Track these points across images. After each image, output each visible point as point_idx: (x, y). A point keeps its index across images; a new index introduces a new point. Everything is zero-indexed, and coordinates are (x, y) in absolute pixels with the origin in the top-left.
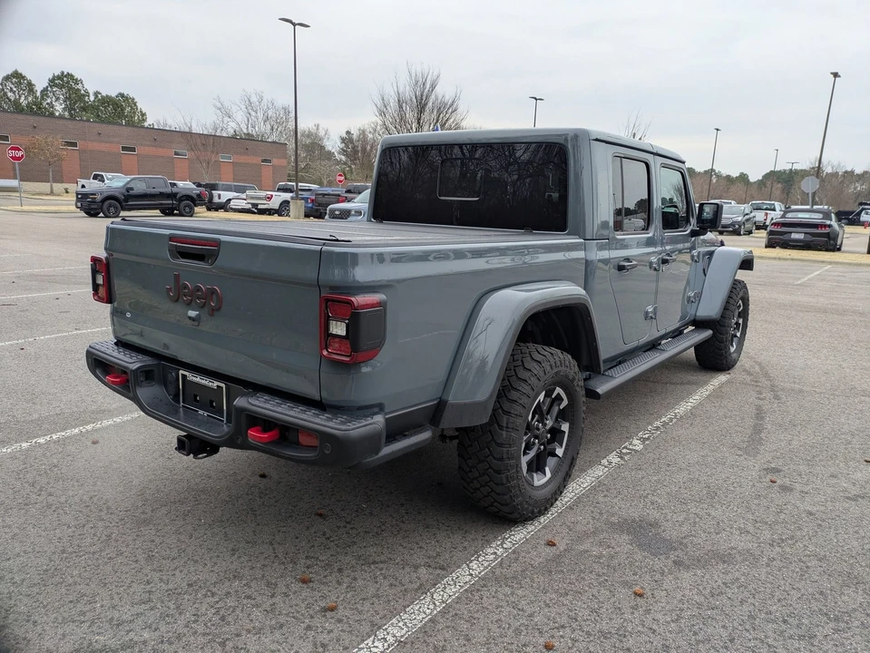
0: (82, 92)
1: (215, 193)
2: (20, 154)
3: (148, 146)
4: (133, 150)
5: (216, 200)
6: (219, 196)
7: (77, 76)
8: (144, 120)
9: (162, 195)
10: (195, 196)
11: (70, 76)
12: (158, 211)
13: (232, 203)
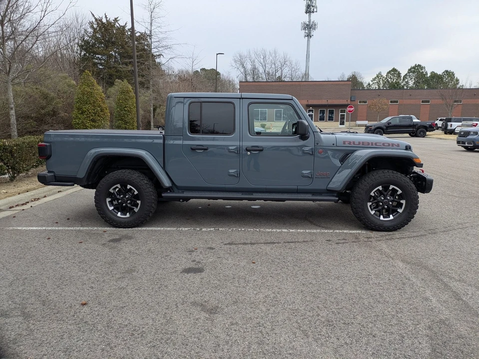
0: (424, 73)
1: (449, 124)
2: (352, 109)
3: (437, 99)
4: (428, 102)
5: (449, 128)
6: (451, 125)
7: (423, 65)
8: (457, 84)
9: (410, 126)
10: (428, 126)
11: (419, 66)
12: (408, 134)
13: (456, 129)
